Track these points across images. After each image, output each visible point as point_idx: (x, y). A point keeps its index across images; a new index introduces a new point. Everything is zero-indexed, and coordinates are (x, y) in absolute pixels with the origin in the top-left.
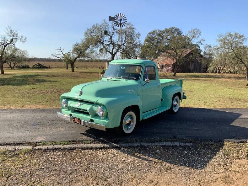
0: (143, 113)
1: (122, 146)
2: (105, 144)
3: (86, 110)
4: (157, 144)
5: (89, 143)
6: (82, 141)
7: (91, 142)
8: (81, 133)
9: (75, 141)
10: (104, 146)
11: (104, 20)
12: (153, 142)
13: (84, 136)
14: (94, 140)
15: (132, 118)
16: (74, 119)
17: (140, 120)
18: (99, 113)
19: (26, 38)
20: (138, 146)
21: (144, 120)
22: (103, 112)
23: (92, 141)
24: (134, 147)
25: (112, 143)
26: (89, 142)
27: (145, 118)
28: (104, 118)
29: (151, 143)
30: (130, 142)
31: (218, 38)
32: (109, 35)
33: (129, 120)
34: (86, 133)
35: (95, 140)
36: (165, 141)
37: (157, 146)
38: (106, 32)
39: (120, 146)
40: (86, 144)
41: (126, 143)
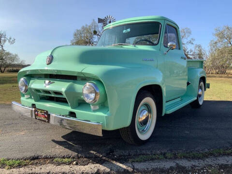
0: (167, 102)
1: (137, 169)
2: (101, 166)
3: (60, 93)
4: (209, 161)
5: (65, 163)
6: (51, 158)
7: (70, 160)
8: (54, 141)
9: (37, 158)
10: (98, 170)
11: (94, 20)
12: (199, 158)
13: (58, 146)
14: (78, 155)
15: (150, 111)
16: (36, 113)
17: (163, 115)
18: (87, 96)
19: (15, 40)
20: (172, 168)
21: (168, 114)
22: (96, 93)
23: (74, 158)
24: (162, 171)
25: (114, 162)
26: (66, 160)
27: (169, 112)
28: (97, 107)
29: (197, 161)
30: (152, 159)
31: (215, 32)
32: (98, 35)
33: (146, 113)
34: (63, 140)
35: (80, 155)
36: (220, 155)
37: (211, 166)
38: (95, 32)
39: (134, 169)
40: (59, 164)
41: (145, 161)
